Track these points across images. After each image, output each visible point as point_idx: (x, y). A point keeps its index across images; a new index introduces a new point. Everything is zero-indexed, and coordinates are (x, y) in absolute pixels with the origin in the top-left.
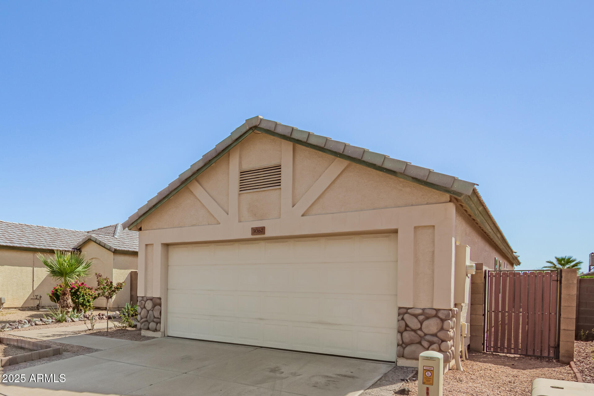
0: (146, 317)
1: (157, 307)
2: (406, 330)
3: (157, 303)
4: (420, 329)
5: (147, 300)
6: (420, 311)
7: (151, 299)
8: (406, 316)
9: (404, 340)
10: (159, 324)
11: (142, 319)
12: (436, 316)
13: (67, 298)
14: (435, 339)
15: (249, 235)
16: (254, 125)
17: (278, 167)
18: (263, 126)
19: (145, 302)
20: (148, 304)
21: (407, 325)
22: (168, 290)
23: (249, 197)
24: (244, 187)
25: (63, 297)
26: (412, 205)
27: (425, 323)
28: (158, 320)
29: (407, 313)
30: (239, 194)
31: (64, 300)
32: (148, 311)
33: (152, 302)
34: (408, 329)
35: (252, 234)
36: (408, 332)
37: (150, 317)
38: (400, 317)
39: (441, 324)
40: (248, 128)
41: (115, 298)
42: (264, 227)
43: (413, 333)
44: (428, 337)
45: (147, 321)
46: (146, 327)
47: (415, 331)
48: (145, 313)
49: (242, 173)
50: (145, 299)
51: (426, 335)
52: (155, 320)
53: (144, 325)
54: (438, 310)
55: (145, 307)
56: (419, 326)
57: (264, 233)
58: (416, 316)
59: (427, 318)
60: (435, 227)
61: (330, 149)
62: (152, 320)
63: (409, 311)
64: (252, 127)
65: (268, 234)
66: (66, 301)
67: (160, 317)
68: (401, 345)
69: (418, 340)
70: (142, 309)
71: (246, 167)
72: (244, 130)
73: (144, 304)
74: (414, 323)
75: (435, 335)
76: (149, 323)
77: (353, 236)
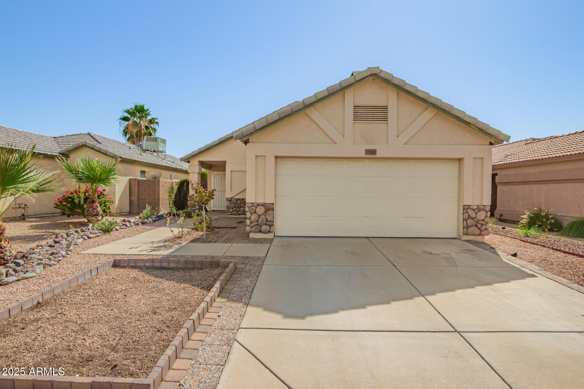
0: (258, 221)
1: (270, 212)
2: (468, 218)
3: (269, 208)
4: (476, 217)
5: (258, 205)
6: (476, 207)
7: (263, 205)
8: (469, 210)
9: (468, 224)
10: (272, 226)
11: (251, 223)
12: (484, 210)
13: (96, 206)
14: (483, 223)
15: (363, 155)
16: (375, 72)
17: (386, 108)
18: (381, 75)
19: (256, 208)
20: (260, 209)
21: (469, 216)
22: (277, 196)
23: (361, 126)
24: (356, 118)
25: (91, 205)
26: (470, 145)
27: (478, 214)
28: (272, 223)
29: (469, 208)
30: (353, 123)
31: (93, 208)
32: (259, 216)
33: (265, 208)
34: (469, 218)
35: (366, 154)
36: (469, 219)
37: (262, 220)
38: (465, 211)
39: (486, 214)
40: (369, 74)
41: (118, 204)
42: (376, 150)
43: (472, 220)
44: (480, 222)
45: (258, 224)
46: (258, 230)
47: (473, 219)
48: (256, 218)
49: (355, 107)
50: (256, 205)
51: (478, 220)
52: (268, 223)
53: (256, 228)
54: (484, 206)
55: (255, 213)
56: (475, 216)
57: (376, 154)
58: (474, 210)
59: (479, 211)
60: (484, 159)
61: (431, 102)
62: (265, 223)
63: (470, 207)
64: (373, 74)
65: (379, 155)
66: (96, 209)
67: (273, 220)
68: (466, 228)
69: (475, 223)
70: (252, 214)
71: (358, 103)
72: (366, 75)
73: (255, 209)
74: (473, 214)
75: (483, 220)
76: (261, 227)
77: (432, 160)
